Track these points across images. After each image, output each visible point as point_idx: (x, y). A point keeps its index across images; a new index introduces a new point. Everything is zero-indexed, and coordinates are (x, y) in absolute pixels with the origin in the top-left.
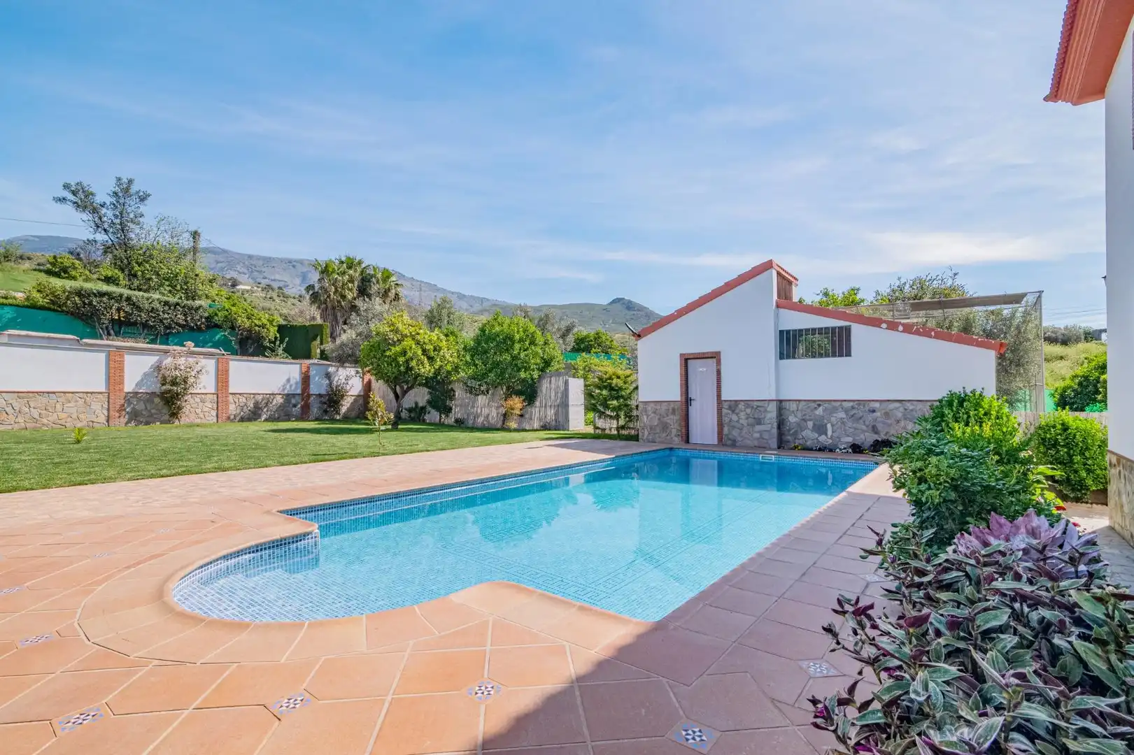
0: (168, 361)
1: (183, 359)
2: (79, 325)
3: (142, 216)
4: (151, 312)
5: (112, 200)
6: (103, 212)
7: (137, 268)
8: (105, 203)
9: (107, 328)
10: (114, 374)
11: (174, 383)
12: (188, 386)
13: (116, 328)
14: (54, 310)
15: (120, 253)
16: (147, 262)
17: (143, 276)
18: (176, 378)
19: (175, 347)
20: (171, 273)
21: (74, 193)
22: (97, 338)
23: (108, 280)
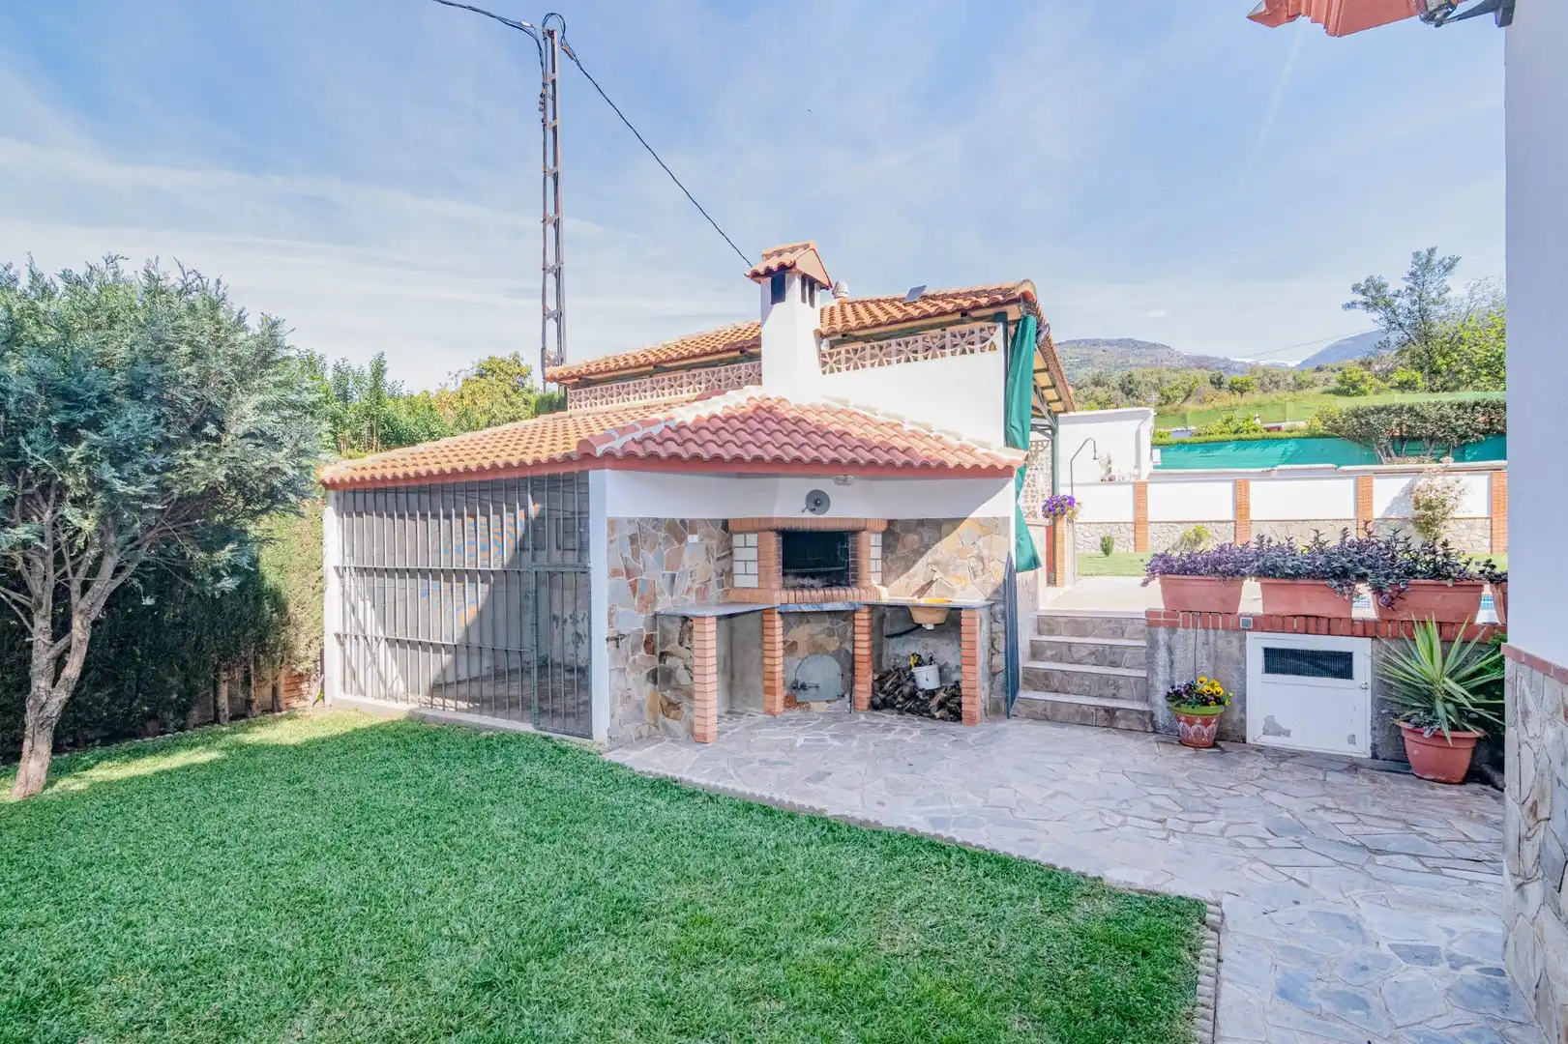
0: (1422, 482)
1: (1439, 478)
2: (1356, 449)
3: (1448, 289)
4: (1441, 420)
5: (1408, 284)
6: (1396, 304)
7: (1440, 361)
8: (1399, 291)
9: (1386, 448)
10: (1363, 498)
11: (1429, 506)
12: (1446, 509)
13: (1398, 446)
14: (1332, 437)
15: (1420, 348)
16: (1455, 351)
17: (1450, 370)
18: (1431, 501)
19: (1430, 466)
20: (1492, 356)
21: (1364, 293)
22: (1376, 464)
23: (1405, 386)
